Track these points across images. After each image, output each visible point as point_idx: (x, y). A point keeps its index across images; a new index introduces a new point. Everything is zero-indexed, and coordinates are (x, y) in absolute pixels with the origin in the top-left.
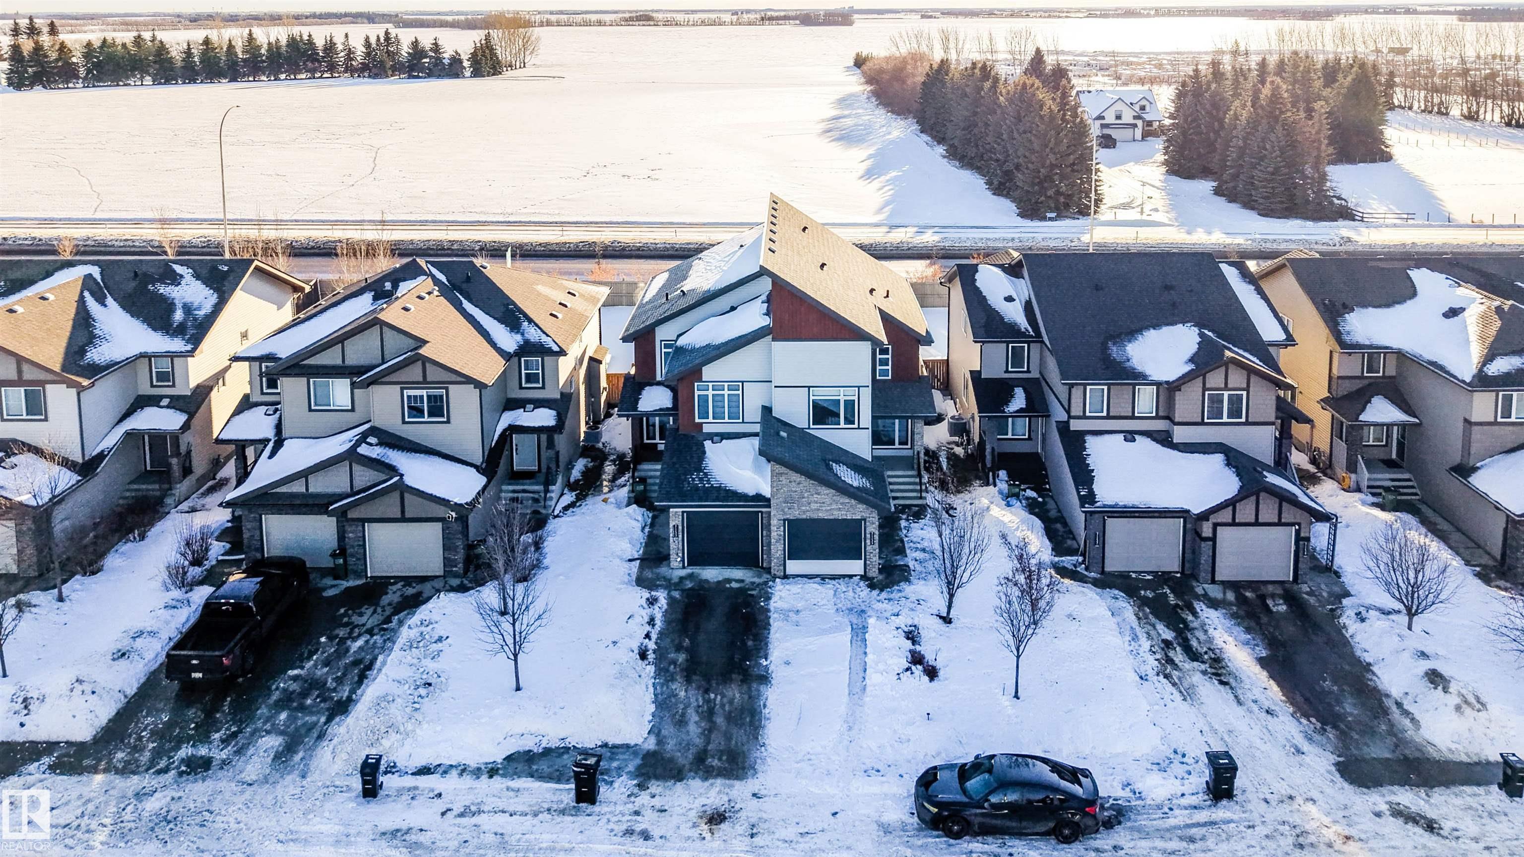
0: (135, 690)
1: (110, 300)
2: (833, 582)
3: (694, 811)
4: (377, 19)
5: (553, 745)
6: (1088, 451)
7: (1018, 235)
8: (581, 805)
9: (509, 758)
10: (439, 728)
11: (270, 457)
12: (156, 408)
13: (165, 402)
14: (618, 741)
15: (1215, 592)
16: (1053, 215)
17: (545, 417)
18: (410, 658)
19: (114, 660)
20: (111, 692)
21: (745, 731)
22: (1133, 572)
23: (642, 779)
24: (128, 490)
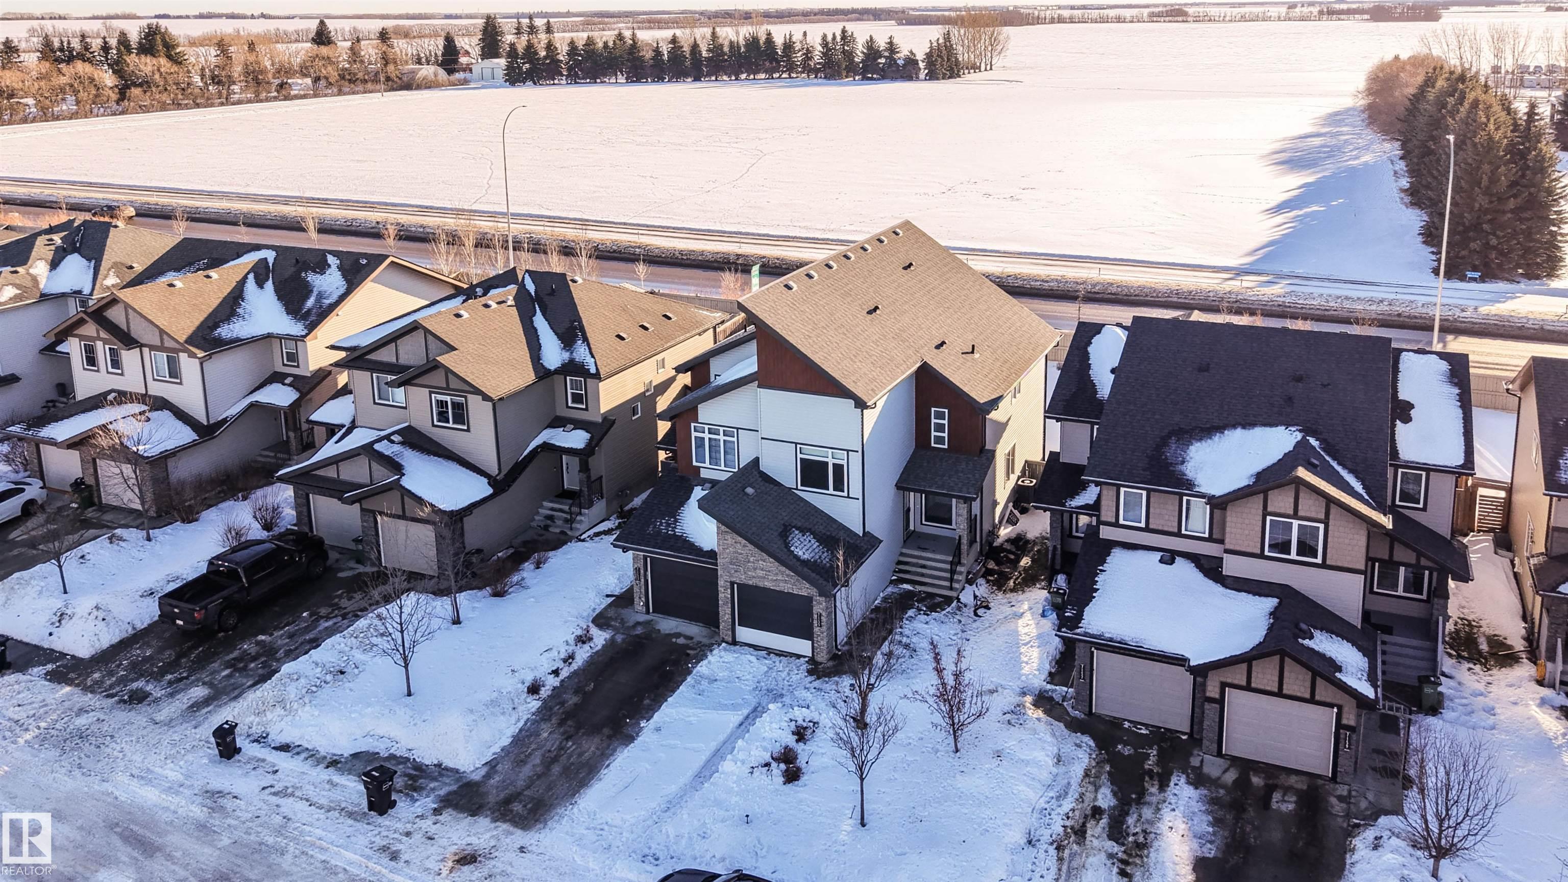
0: (145, 625)
1: (269, 285)
2: (777, 659)
3: (456, 847)
4: (882, 16)
5: (398, 754)
6: (1106, 567)
7: (1392, 296)
8: (372, 812)
9: (355, 756)
10: (316, 713)
11: (336, 443)
12: (280, 385)
13: (289, 380)
14: (451, 765)
15: (1213, 767)
16: (1476, 275)
17: (577, 439)
18: (343, 645)
19: (142, 596)
20: (120, 623)
21: (571, 785)
22: (1129, 721)
23: (442, 805)
24: (261, 455)
